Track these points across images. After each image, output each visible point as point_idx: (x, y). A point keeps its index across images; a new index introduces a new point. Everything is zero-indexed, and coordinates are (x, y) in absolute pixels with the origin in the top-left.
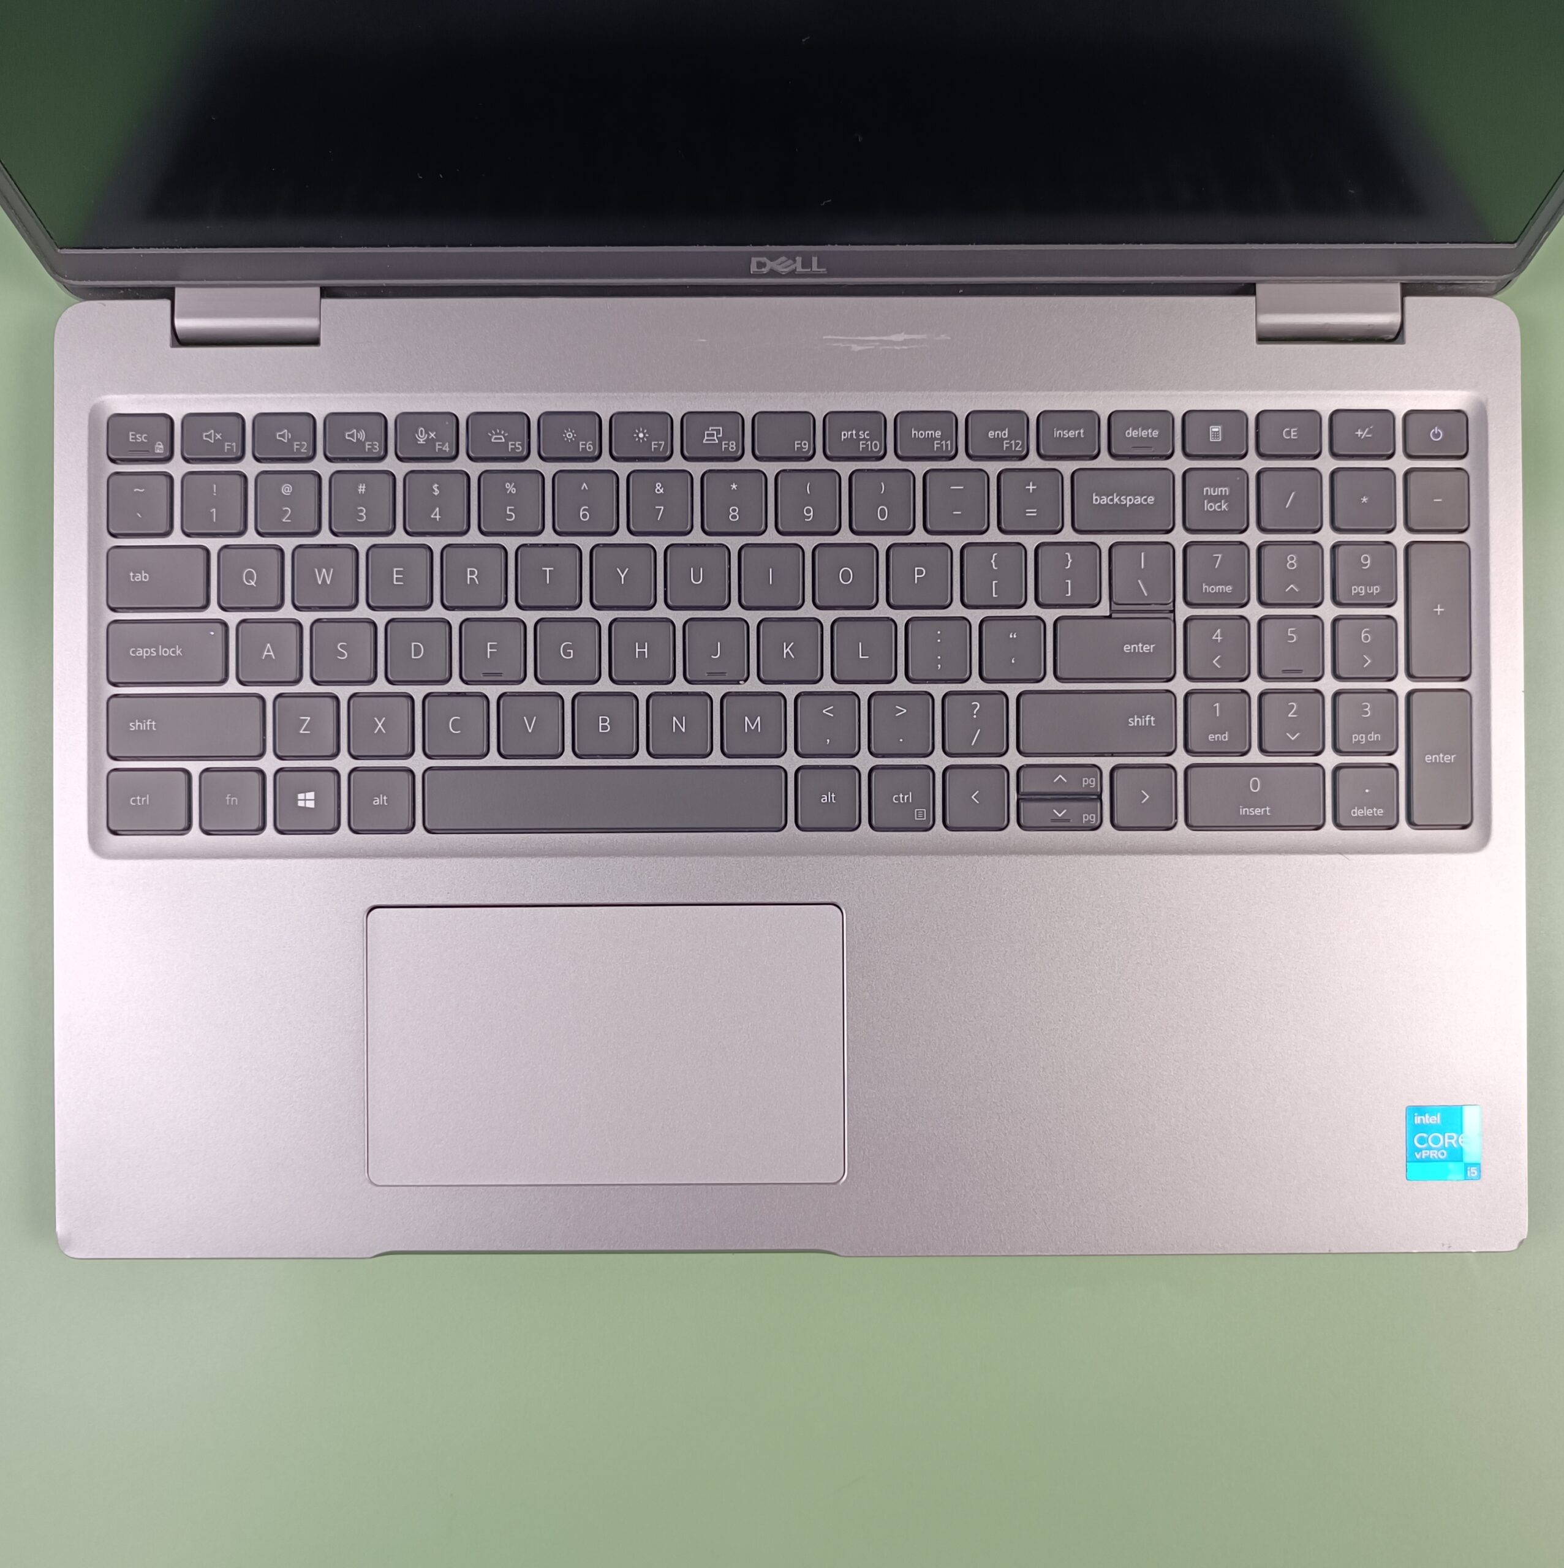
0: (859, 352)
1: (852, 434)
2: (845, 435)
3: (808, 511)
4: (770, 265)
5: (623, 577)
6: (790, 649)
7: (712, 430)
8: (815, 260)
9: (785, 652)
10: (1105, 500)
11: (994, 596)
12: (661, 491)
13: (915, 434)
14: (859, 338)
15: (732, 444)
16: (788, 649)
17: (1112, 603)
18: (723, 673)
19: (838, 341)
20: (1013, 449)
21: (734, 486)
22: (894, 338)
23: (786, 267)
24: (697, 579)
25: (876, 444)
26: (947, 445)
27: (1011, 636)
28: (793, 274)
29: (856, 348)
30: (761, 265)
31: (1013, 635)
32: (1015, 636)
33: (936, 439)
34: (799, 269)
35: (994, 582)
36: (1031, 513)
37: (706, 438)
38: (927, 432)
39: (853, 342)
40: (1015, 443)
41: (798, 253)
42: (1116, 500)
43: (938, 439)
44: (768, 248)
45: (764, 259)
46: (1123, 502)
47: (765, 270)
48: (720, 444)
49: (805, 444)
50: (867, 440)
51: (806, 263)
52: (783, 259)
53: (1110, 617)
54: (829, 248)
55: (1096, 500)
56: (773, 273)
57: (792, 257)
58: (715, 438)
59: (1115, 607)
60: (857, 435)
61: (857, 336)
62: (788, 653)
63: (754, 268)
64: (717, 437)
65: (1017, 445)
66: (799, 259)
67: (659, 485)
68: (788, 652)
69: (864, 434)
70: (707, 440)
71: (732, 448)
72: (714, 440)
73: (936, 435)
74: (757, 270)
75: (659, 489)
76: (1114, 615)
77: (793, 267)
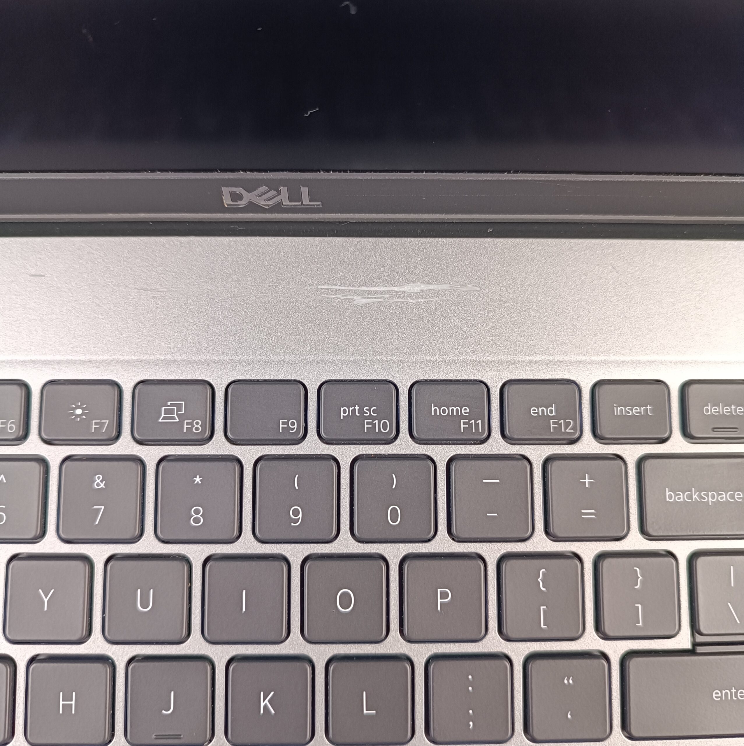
0: (365, 305)
1: (354, 411)
2: (345, 412)
3: (296, 513)
4: (247, 197)
5: (46, 600)
6: (269, 701)
7: (172, 405)
8: (305, 191)
9: (262, 705)
10: (682, 497)
11: (543, 626)
12: (102, 485)
13: (435, 410)
14: (363, 288)
15: (197, 423)
16: (266, 701)
17: (694, 631)
18: (178, 737)
19: (336, 292)
20: (563, 431)
21: (198, 480)
22: (407, 288)
23: (269, 199)
24: (145, 605)
25: (385, 423)
26: (477, 425)
27: (566, 682)
28: (278, 208)
29: (360, 301)
30: (236, 197)
31: (568, 681)
32: (571, 682)
33: (463, 417)
34: (286, 202)
35: (542, 608)
36: (589, 514)
37: (163, 415)
38: (450, 409)
39: (355, 293)
40: (565, 422)
41: (284, 183)
42: (695, 496)
43: (465, 418)
44: (241, 175)
45: (239, 190)
46: (704, 499)
47: (242, 203)
48: (181, 423)
49: (293, 424)
50: (374, 418)
51: (294, 196)
52: (263, 188)
53: (691, 652)
54: (322, 175)
55: (671, 497)
56: (252, 207)
57: (274, 186)
58: (175, 415)
59: (699, 639)
60: (361, 411)
61: (360, 286)
62: (265, 707)
63: (227, 201)
64: (177, 415)
65: (567, 425)
66: (284, 190)
67: (99, 478)
68: (266, 704)
69: (369, 410)
70: (164, 418)
71: (197, 429)
72: (173, 418)
73: (463, 411)
74: (231, 203)
75: (99, 482)
76: (700, 649)
77: (277, 199)
